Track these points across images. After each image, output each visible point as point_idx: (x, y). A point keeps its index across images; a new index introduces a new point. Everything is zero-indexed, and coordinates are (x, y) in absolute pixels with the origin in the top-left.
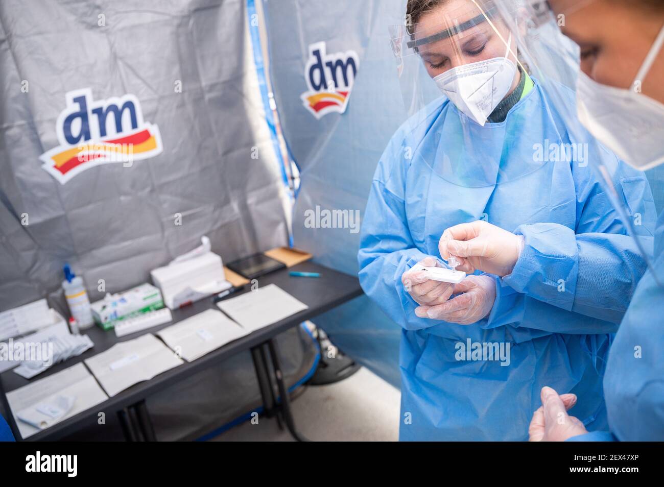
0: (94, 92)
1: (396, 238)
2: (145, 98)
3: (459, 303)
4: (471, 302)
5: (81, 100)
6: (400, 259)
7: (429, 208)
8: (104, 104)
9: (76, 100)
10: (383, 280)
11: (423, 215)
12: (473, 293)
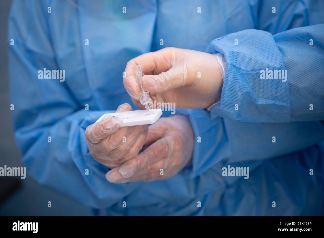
1: (57, 105)
3: (154, 152)
4: (168, 148)
6: (68, 128)
7: (88, 56)
10: (55, 159)
11: (81, 67)
12: (169, 138)
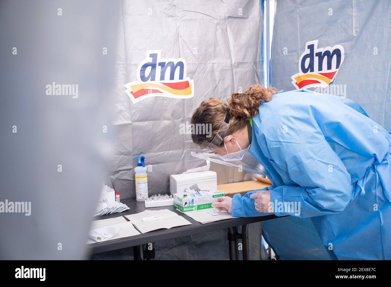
0: (162, 53)
2: (190, 62)
5: (154, 56)
8: (167, 61)
9: (151, 56)
